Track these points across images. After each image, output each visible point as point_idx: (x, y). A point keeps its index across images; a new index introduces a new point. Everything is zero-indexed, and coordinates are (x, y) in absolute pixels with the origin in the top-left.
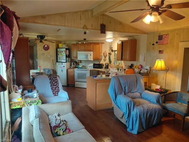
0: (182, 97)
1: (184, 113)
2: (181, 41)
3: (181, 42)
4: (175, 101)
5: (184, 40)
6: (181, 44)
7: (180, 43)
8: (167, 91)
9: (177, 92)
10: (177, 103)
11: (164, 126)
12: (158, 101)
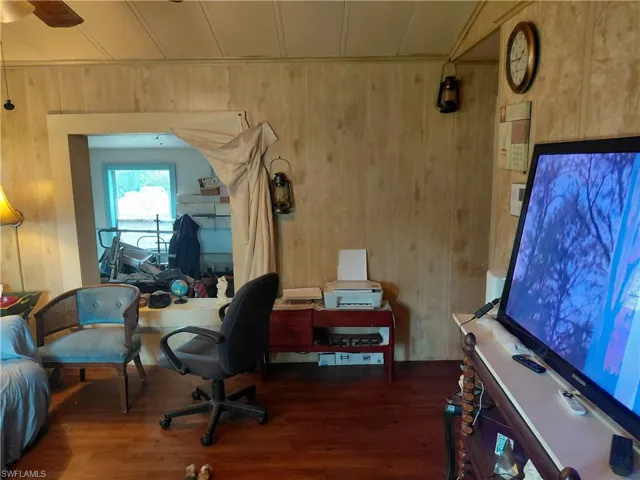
0: (94, 305)
1: (122, 354)
2: (52, 108)
3: (51, 113)
4: (76, 325)
5: (64, 107)
6: (53, 121)
7: (48, 116)
8: (34, 298)
9: (74, 293)
10: (81, 328)
11: (64, 425)
12: (21, 348)
